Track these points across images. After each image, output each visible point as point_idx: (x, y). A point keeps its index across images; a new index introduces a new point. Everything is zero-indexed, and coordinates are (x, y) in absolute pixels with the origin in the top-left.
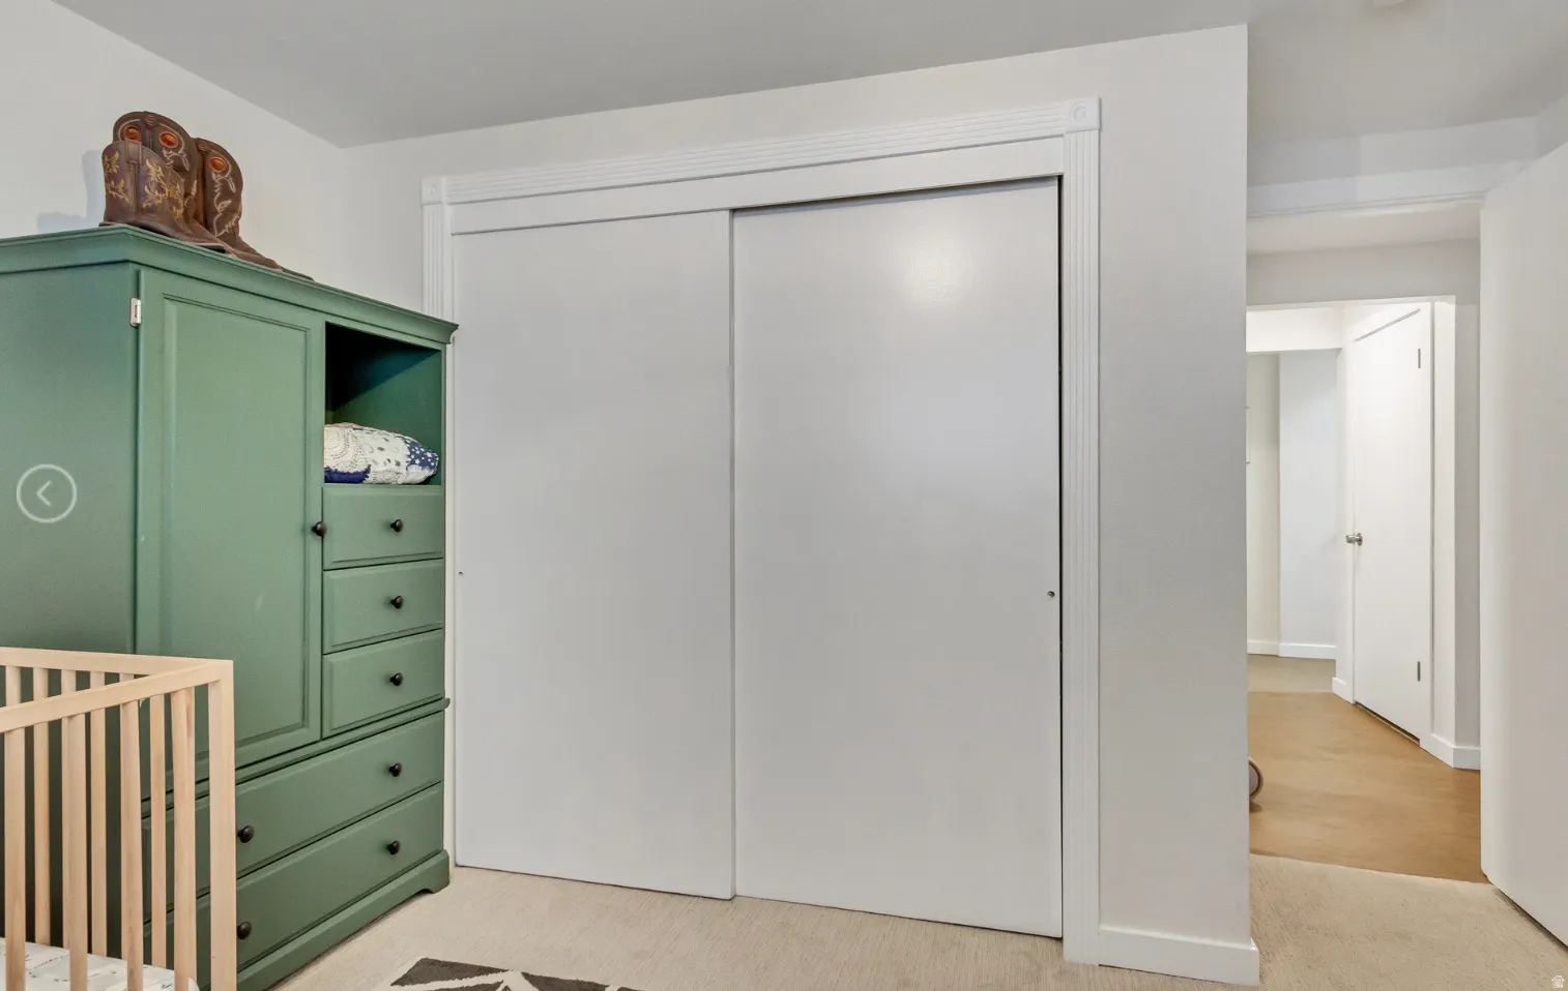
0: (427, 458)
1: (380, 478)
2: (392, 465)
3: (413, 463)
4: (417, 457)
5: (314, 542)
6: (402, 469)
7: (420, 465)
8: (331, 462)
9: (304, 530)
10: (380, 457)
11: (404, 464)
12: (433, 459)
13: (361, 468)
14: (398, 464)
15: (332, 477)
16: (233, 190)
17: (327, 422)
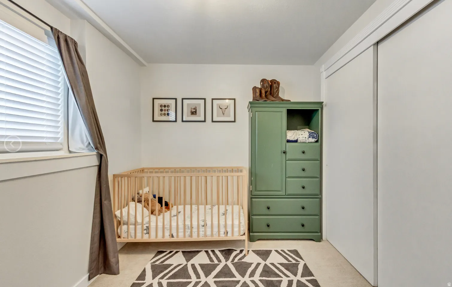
0: (314, 136)
1: (302, 141)
2: (304, 138)
3: (310, 137)
4: (311, 136)
5: (284, 155)
6: (307, 139)
7: (312, 138)
8: (288, 138)
9: (282, 152)
10: (301, 136)
11: (307, 138)
12: (316, 136)
13: (296, 139)
14: (306, 138)
15: (288, 141)
16: (277, 87)
17: (288, 129)
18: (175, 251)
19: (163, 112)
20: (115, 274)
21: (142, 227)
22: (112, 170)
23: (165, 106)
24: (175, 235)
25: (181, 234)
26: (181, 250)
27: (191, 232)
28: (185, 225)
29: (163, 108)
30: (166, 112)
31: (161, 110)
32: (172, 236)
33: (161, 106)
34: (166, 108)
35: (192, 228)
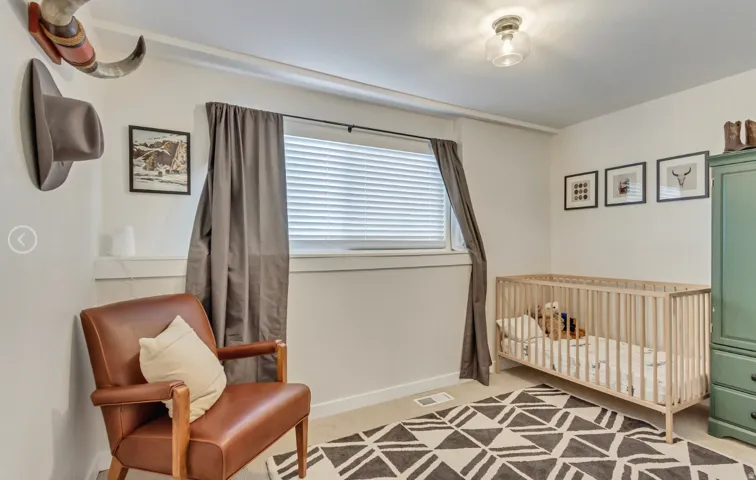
18: (563, 391)
19: (579, 195)
20: (483, 383)
21: (522, 345)
22: (493, 272)
23: (581, 186)
24: (556, 367)
25: (564, 369)
26: (571, 394)
27: (578, 369)
28: (569, 357)
29: (579, 189)
30: (583, 194)
31: (576, 192)
32: (554, 368)
33: (576, 186)
34: (583, 188)
35: (578, 364)
